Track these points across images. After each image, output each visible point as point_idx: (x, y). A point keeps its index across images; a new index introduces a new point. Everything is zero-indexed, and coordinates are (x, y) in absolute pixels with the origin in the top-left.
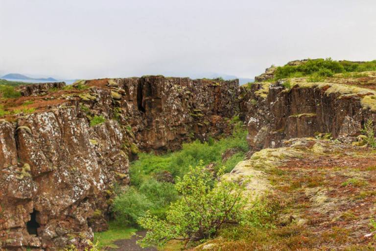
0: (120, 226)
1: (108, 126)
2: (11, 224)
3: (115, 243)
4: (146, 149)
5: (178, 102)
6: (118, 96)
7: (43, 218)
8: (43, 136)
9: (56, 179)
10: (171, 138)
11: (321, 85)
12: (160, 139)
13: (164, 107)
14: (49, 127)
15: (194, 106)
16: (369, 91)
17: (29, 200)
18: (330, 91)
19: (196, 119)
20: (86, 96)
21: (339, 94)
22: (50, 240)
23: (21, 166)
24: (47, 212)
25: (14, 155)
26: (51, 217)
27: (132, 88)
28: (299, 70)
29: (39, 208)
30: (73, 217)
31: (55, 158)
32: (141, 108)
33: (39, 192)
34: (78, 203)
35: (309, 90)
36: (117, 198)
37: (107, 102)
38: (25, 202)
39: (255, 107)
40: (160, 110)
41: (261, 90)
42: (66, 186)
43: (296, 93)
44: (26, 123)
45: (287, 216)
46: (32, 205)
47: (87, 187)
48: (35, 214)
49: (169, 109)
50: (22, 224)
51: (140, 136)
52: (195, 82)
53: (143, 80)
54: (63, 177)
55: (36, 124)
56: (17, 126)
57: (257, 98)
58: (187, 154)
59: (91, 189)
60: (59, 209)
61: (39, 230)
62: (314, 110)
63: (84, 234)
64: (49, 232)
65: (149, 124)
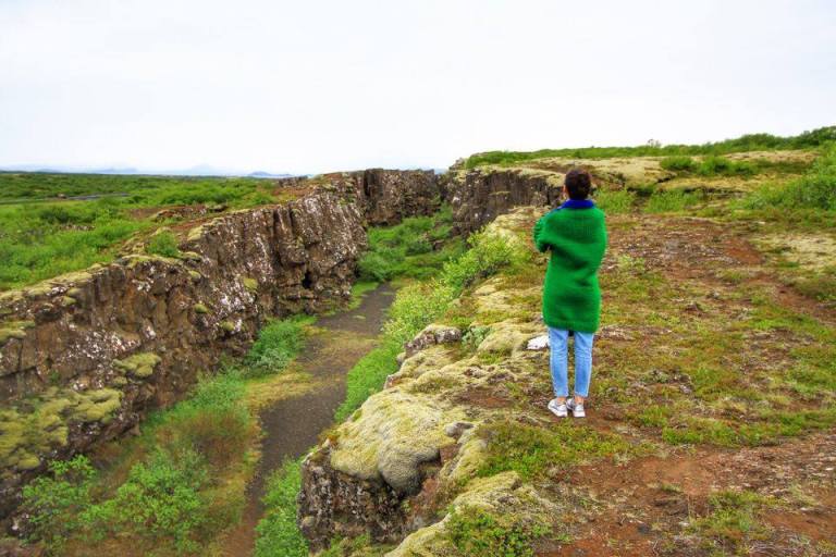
0: (365, 281)
1: (349, 208)
2: (291, 282)
3: (364, 293)
4: (372, 224)
5: (393, 188)
6: (350, 185)
7: (315, 277)
8: (311, 215)
9: (322, 248)
10: (390, 215)
11: (513, 169)
12: (382, 217)
13: (384, 192)
14: (314, 209)
15: (405, 191)
16: (551, 172)
17: (303, 264)
18: (521, 174)
19: (407, 200)
20: (328, 186)
21: (528, 176)
22: (320, 292)
23: (296, 239)
24: (317, 272)
25: (290, 231)
26: (320, 276)
27: (359, 179)
28: (485, 160)
29: (311, 269)
30: (336, 275)
31: (320, 232)
32: (367, 194)
33: (310, 257)
34: (338, 265)
35: (504, 174)
36: (362, 261)
37: (343, 190)
38: (300, 265)
39: (454, 190)
40: (382, 195)
41: (458, 177)
42: (330, 253)
43: (495, 177)
44: (297, 207)
45: (542, 259)
46: (305, 267)
47: (345, 252)
48: (308, 274)
49: (388, 193)
50: (299, 282)
51: (367, 215)
52: (404, 172)
53: (367, 172)
54: (327, 246)
55: (304, 207)
56: (291, 209)
57: (456, 183)
58: (406, 226)
59: (348, 254)
60: (325, 269)
61: (311, 286)
62: (508, 189)
63: (344, 287)
64: (319, 287)
65: (374, 206)
